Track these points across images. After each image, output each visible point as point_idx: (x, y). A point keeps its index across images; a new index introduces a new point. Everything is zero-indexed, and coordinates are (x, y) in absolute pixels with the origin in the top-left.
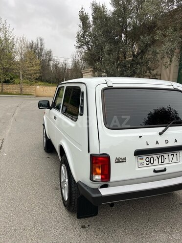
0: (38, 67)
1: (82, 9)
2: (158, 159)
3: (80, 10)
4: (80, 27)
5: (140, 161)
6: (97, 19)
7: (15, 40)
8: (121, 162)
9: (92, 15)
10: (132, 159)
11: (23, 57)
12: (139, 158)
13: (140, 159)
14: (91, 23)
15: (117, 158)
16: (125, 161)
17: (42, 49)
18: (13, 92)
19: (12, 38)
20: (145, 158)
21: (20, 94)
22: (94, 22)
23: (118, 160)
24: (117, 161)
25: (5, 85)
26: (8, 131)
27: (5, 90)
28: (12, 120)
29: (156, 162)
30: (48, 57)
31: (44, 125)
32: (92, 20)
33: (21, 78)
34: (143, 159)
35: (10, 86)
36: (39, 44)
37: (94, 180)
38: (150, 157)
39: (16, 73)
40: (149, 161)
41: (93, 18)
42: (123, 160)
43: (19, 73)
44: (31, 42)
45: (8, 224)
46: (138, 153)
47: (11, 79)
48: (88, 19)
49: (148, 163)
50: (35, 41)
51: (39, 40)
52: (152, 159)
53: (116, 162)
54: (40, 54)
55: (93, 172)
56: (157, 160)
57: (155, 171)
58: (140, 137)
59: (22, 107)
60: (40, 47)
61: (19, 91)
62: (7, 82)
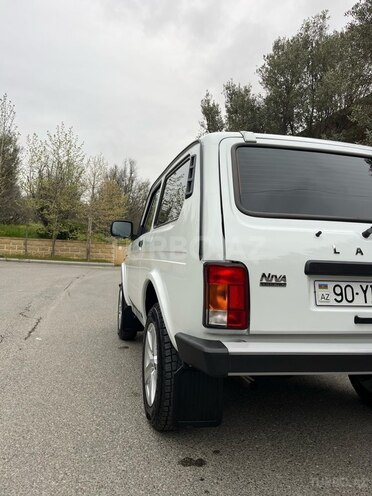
0: (122, 209)
1: (208, 95)
2: (365, 292)
3: (203, 97)
4: (203, 126)
5: (320, 292)
6: (236, 112)
7: (85, 161)
8: (273, 285)
9: (226, 106)
10: (299, 281)
11: (95, 191)
12: (317, 284)
13: (320, 287)
14: (224, 120)
15: (264, 275)
16: (284, 285)
17: (132, 180)
18: (72, 255)
19: (79, 158)
20: (331, 285)
21: (86, 260)
22: (230, 118)
23: (267, 279)
24: (264, 281)
25: (59, 243)
26: (53, 308)
27: (59, 252)
28: (64, 294)
29: (359, 300)
30: (142, 192)
31: (121, 285)
32: (227, 114)
33: (90, 229)
34: (326, 287)
35: (69, 244)
36: (128, 171)
37: (213, 323)
38: (343, 285)
39: (81, 220)
40: (341, 294)
41: (228, 111)
42: (280, 282)
43: (87, 219)
44: (113, 167)
45: (20, 444)
46: (315, 269)
47: (71, 231)
48: (217, 113)
49: (339, 298)
50: (121, 167)
51: (128, 162)
52: (349, 290)
53: (262, 284)
54: (127, 189)
55: (209, 302)
56: (361, 294)
57: (358, 320)
58: (318, 234)
59: (86, 278)
60: (128, 174)
61: (85, 253)
62: (63, 237)
